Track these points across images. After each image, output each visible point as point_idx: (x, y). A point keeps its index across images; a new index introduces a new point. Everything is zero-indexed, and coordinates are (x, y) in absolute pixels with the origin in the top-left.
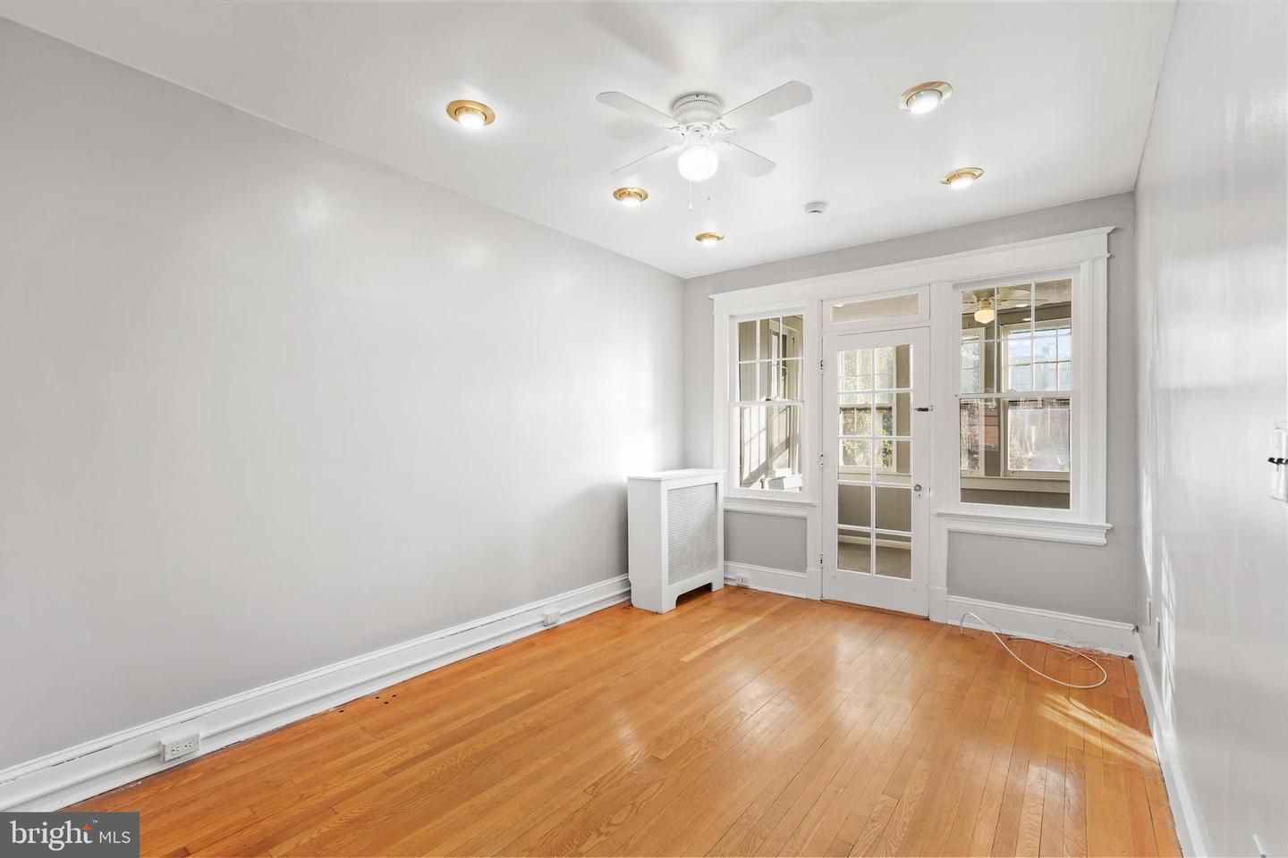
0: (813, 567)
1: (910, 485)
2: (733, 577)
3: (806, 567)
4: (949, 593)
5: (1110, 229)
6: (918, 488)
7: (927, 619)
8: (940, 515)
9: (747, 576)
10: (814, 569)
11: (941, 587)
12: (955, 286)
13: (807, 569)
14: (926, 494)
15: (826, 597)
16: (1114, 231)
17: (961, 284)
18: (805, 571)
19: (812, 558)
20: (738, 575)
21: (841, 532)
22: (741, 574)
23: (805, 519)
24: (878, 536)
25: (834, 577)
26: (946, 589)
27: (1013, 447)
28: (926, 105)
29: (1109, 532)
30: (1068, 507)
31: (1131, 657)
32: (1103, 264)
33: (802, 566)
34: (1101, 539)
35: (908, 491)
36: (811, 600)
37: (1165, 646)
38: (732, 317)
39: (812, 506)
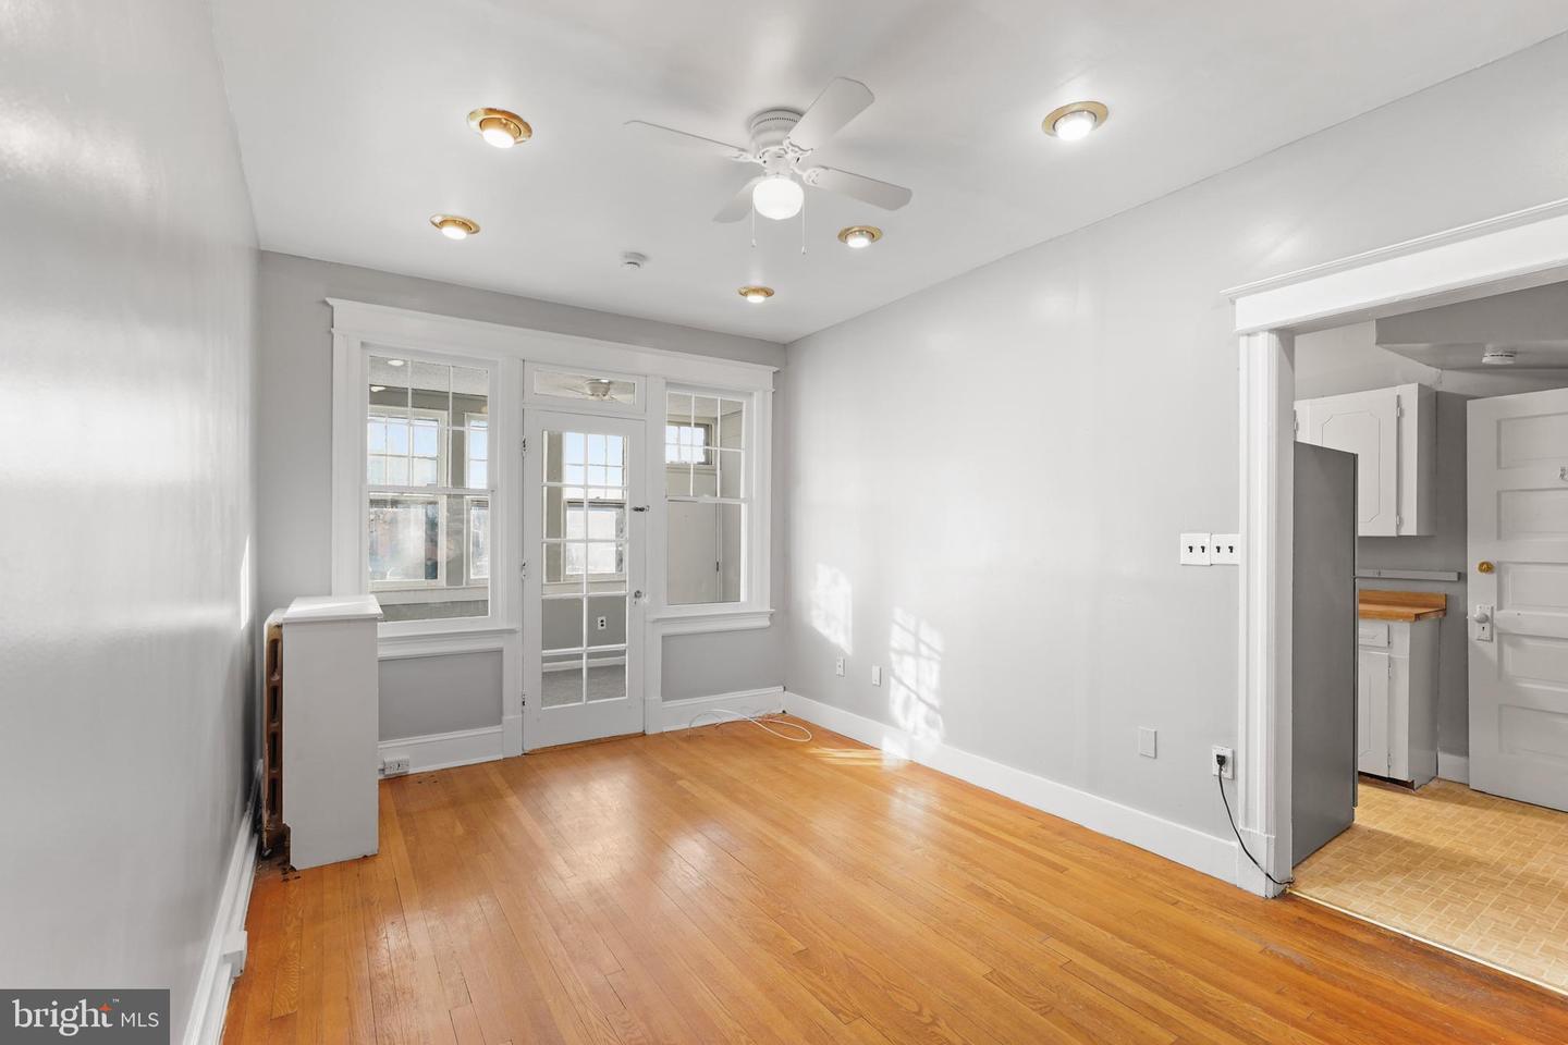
0: (511, 714)
1: (626, 592)
2: (382, 766)
3: (501, 715)
4: (664, 700)
5: (776, 369)
6: (638, 594)
7: (643, 734)
8: (658, 620)
10: (512, 717)
11: (656, 696)
13: (505, 718)
14: (645, 600)
15: (528, 749)
16: (778, 372)
18: (499, 722)
19: (510, 702)
20: (389, 759)
21: (546, 659)
22: (395, 758)
23: (500, 652)
24: (590, 656)
25: (538, 720)
26: (661, 698)
27: (574, 551)
29: (770, 615)
30: (739, 598)
31: (784, 712)
32: (770, 395)
33: (497, 718)
34: (767, 623)
35: (623, 599)
36: (512, 759)
37: (901, 682)
38: (363, 344)
39: (511, 632)
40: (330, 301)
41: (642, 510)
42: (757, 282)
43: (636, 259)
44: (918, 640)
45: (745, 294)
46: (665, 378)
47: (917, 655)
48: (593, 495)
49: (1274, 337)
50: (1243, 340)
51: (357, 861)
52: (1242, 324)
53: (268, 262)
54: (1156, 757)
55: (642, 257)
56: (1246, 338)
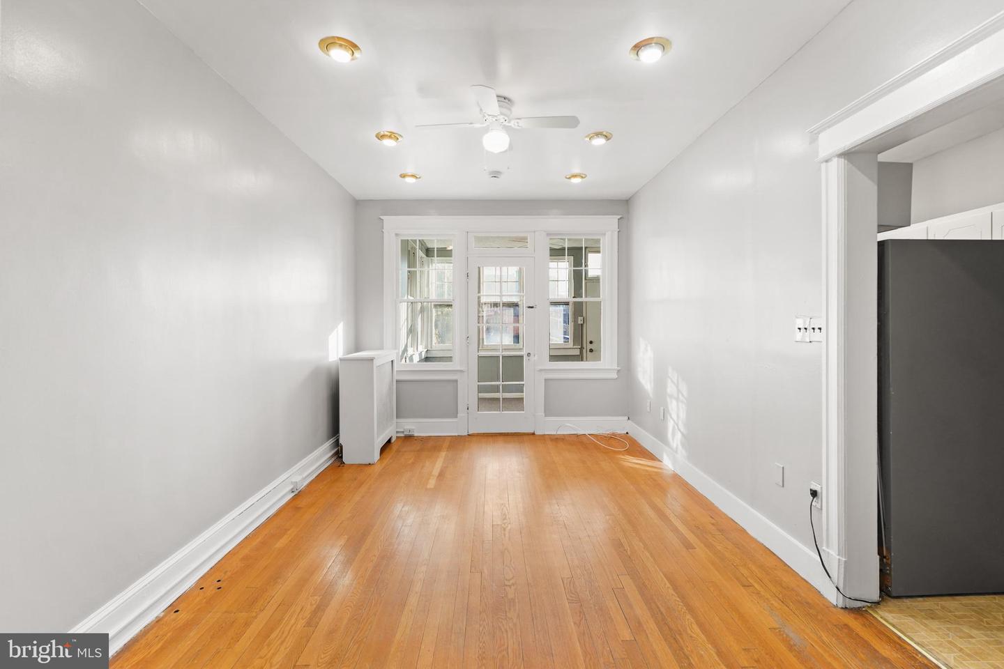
0: (462, 414)
1: (524, 353)
2: (402, 430)
3: (457, 413)
4: (546, 416)
5: (619, 217)
6: (529, 354)
7: (534, 434)
8: (541, 370)
9: (413, 428)
11: (541, 413)
12: (548, 234)
13: (458, 415)
14: (532, 357)
15: (470, 433)
16: (621, 218)
17: (550, 234)
18: (457, 417)
19: (462, 407)
20: (406, 428)
22: (408, 427)
23: (456, 381)
24: (504, 387)
25: (475, 418)
26: (544, 414)
28: (600, 141)
29: (619, 371)
30: (600, 360)
31: (627, 433)
32: (616, 233)
33: (455, 414)
34: (615, 376)
35: (522, 357)
36: (461, 436)
37: (671, 418)
38: (397, 235)
39: (461, 371)
40: (382, 217)
41: (532, 307)
42: (576, 171)
43: (495, 175)
44: (679, 391)
45: (569, 178)
46: (545, 231)
47: (677, 399)
48: (505, 300)
49: (842, 160)
50: (824, 165)
51: (366, 465)
52: (823, 154)
53: (358, 205)
54: (783, 486)
55: (499, 172)
56: (824, 164)
